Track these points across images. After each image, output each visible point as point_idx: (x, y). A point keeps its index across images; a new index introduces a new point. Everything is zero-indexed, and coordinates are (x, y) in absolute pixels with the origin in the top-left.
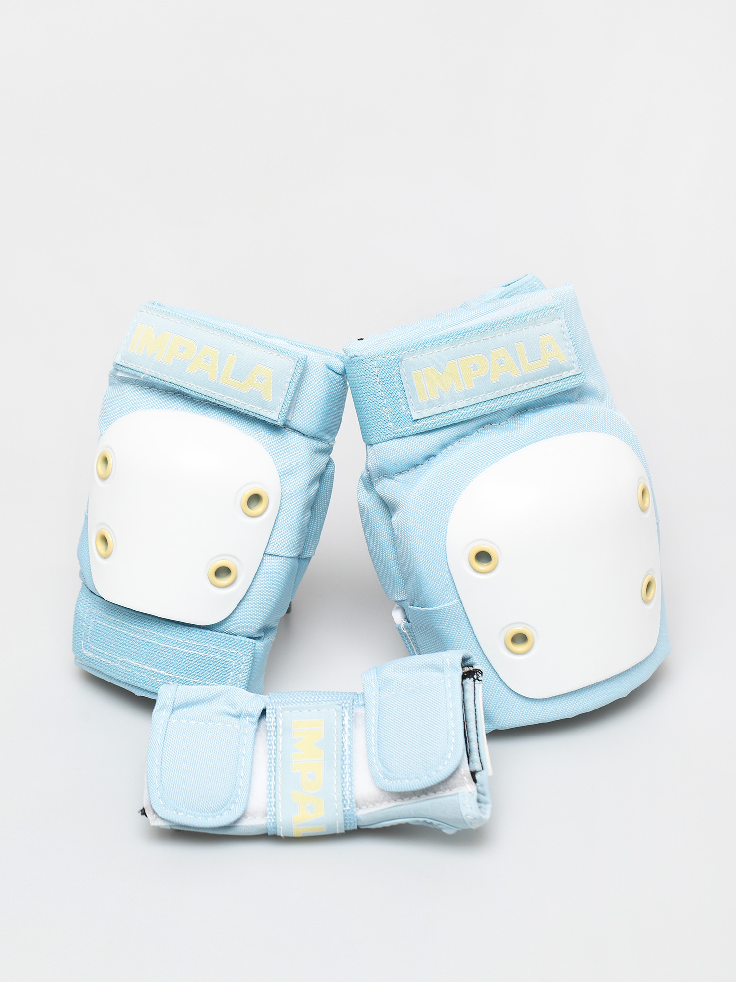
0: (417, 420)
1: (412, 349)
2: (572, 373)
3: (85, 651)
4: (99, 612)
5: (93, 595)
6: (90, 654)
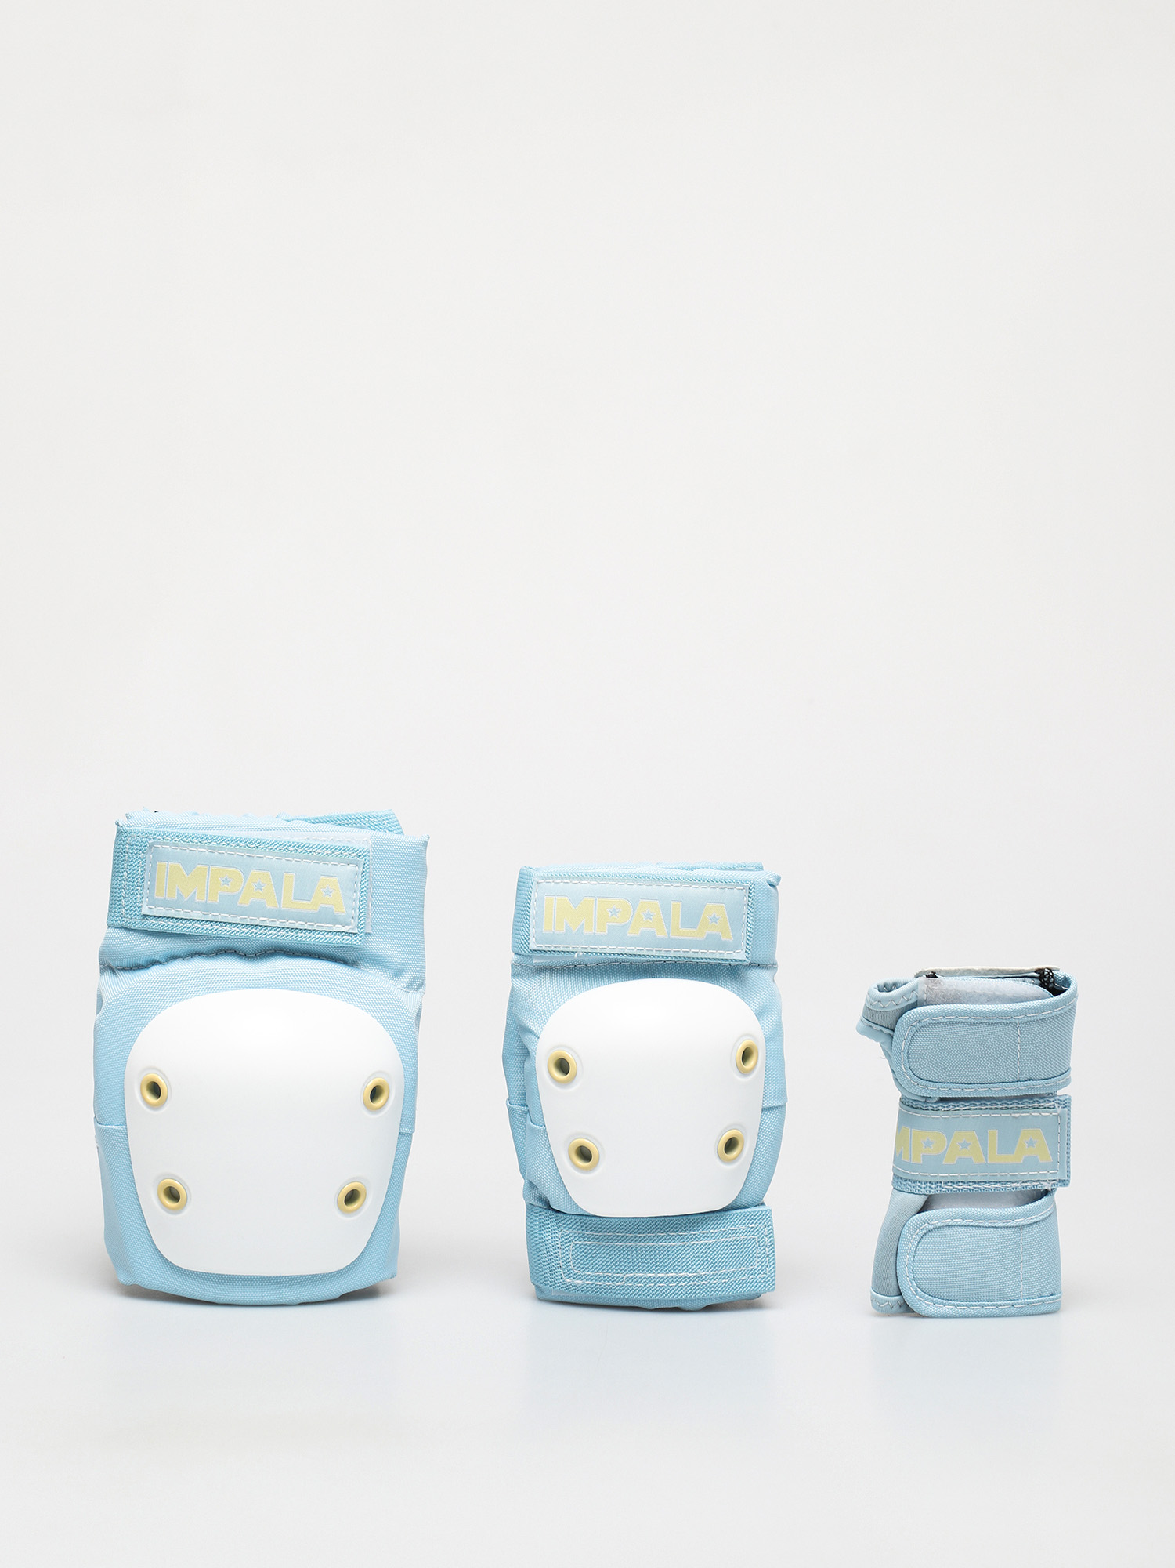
0: (147, 916)
1: (168, 838)
2: (346, 929)
3: (568, 1280)
4: (579, 1232)
5: (560, 1215)
6: (578, 1282)
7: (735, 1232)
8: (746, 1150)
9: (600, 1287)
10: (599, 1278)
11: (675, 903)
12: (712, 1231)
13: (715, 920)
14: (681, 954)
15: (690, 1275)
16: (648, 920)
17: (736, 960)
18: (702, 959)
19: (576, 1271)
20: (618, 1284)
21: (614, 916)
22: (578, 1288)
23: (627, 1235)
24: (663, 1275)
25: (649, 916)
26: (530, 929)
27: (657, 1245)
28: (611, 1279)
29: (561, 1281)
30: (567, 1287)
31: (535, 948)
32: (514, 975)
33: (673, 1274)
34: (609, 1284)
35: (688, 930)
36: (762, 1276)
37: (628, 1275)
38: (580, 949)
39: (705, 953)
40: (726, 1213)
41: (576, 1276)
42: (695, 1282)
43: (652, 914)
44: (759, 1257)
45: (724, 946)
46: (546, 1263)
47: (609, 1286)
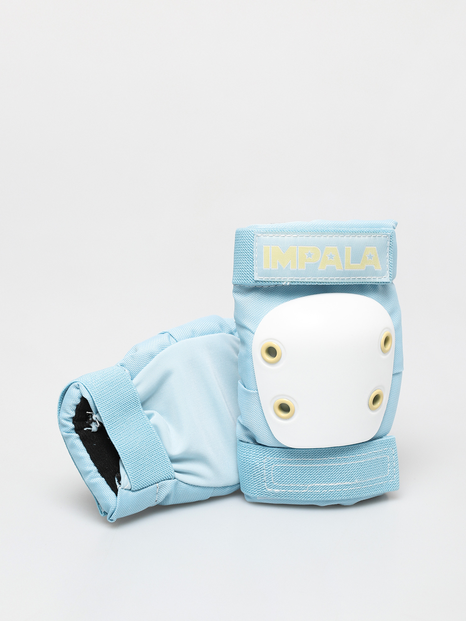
3: (270, 490)
4: (278, 458)
5: (266, 448)
6: (276, 491)
7: (376, 454)
8: (384, 401)
9: (291, 494)
10: (290, 488)
11: (347, 247)
12: (363, 454)
13: (371, 257)
14: (351, 281)
15: (350, 483)
16: (331, 259)
17: (384, 282)
18: (363, 282)
19: (275, 484)
20: (303, 491)
21: (310, 258)
22: (276, 494)
23: (310, 459)
24: (333, 484)
25: (331, 257)
26: (254, 267)
27: (329, 465)
28: (299, 488)
29: (265, 490)
30: (269, 494)
31: (258, 279)
32: (235, 291)
33: (339, 484)
34: (297, 491)
35: (356, 264)
36: (391, 481)
37: (310, 485)
38: (287, 280)
39: (365, 279)
40: (371, 442)
41: (275, 487)
42: (353, 488)
43: (333, 255)
44: (390, 469)
45: (376, 273)
46: (255, 480)
47: (297, 493)
